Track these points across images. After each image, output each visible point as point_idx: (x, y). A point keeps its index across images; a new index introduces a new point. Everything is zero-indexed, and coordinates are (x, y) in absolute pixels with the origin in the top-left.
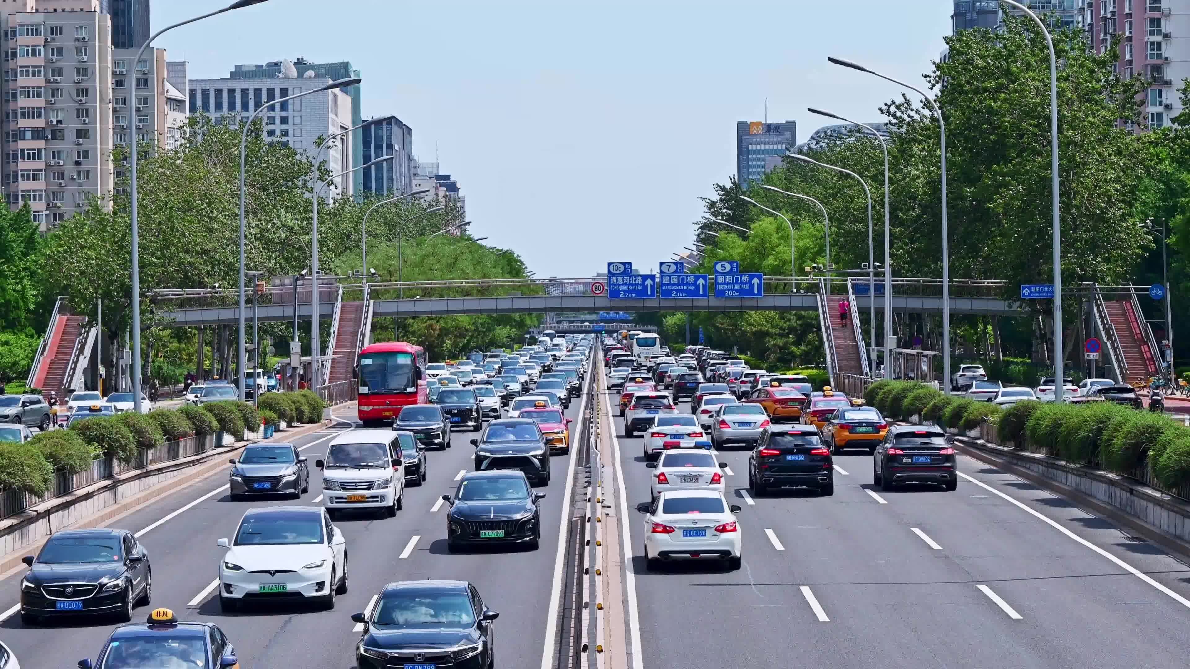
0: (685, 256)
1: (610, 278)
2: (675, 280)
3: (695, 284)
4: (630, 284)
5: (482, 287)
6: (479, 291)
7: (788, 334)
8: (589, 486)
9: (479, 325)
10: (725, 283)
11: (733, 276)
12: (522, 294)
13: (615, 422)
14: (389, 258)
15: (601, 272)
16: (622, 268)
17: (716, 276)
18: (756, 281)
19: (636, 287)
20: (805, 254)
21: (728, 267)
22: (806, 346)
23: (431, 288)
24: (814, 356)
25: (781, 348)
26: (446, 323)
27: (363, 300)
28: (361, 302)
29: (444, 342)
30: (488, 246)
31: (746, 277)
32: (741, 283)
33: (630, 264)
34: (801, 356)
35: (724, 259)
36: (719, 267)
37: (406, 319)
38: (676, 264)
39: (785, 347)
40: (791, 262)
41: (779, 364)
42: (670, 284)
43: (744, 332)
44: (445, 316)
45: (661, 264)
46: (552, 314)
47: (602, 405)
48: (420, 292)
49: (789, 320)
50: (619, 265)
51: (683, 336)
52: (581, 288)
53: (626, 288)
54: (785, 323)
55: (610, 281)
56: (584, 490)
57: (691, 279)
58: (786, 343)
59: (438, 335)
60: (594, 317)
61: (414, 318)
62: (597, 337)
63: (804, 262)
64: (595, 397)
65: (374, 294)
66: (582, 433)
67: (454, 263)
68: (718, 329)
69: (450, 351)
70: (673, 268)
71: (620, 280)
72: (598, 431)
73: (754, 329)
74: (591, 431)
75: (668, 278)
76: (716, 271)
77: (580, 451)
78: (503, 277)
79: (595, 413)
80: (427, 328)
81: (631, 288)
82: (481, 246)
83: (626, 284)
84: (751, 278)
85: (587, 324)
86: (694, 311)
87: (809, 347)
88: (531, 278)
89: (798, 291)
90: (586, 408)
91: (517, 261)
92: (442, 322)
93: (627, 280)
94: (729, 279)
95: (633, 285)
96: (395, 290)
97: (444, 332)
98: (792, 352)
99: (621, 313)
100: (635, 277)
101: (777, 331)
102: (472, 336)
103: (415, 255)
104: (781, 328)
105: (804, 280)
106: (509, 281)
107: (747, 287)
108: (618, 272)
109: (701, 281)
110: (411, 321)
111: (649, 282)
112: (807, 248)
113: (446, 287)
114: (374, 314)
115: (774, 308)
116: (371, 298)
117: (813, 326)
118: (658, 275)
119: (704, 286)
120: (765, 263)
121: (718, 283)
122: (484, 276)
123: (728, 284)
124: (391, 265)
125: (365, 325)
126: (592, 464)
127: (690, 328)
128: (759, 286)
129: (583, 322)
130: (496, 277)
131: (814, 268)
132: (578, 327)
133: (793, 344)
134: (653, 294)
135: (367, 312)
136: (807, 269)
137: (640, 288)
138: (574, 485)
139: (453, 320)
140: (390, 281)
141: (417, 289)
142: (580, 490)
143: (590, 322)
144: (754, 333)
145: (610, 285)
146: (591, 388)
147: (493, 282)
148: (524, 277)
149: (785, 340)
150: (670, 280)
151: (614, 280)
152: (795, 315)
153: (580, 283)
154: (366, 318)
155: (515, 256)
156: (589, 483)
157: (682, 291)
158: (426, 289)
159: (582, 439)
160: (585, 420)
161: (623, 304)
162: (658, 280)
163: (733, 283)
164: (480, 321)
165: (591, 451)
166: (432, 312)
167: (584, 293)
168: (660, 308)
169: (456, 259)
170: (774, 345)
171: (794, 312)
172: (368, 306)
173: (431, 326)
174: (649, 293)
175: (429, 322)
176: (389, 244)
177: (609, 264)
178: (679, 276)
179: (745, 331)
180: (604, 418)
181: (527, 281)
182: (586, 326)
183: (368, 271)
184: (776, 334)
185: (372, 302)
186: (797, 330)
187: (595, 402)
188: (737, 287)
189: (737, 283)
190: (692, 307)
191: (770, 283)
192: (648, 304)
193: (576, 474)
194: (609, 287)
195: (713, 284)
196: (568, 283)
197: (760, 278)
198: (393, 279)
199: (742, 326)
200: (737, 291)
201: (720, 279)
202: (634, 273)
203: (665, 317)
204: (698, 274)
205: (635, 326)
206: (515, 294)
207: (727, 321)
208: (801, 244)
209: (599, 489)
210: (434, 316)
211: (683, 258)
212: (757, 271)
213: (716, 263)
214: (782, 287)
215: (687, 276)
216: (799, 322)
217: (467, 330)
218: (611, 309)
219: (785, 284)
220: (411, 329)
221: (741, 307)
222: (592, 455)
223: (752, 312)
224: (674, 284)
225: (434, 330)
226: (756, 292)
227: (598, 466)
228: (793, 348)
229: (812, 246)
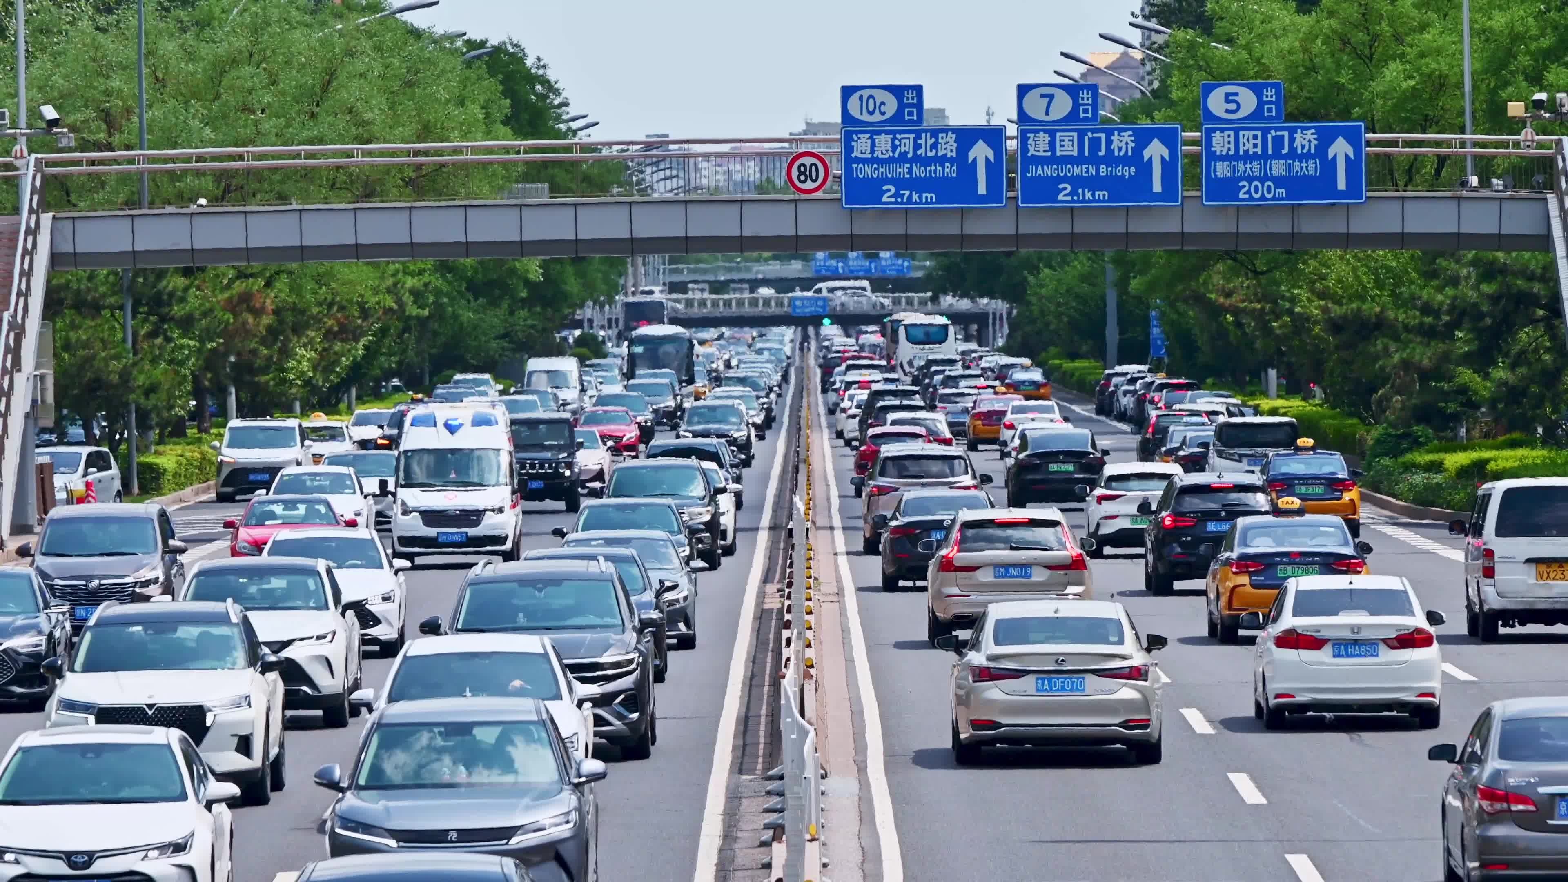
0: (1102, 63)
1: (848, 140)
2: (1068, 145)
3: (1136, 158)
4: (917, 159)
5: (419, 167)
6: (408, 182)
7: (1451, 327)
8: (776, 838)
9: (408, 299)
10: (1236, 157)
11: (1265, 131)
12: (555, 190)
13: (862, 611)
14: (104, 71)
15: (817, 118)
16: (891, 106)
17: (1209, 133)
18: (1340, 148)
19: (936, 170)
20: (1511, 55)
21: (1248, 101)
22: (1513, 367)
23: (249, 171)
24: (1539, 403)
25: (1425, 376)
26: (296, 289)
27: (17, 210)
28: (12, 219)
29: (286, 353)
30: (439, 30)
31: (1310, 135)
32: (1293, 154)
33: (918, 89)
34: (1493, 403)
35: (1236, 75)
36: (1216, 103)
37: (161, 274)
38: (1073, 90)
39: (1437, 372)
40: (1460, 85)
41: (1418, 429)
42: (1053, 160)
43: (1301, 323)
44: (294, 266)
45: (1023, 90)
46: (655, 259)
47: (822, 567)
48: (208, 183)
49: (1454, 281)
50: (881, 96)
51: (1096, 331)
52: (752, 172)
53: (902, 170)
54: (1440, 289)
55: (849, 149)
56: (761, 856)
57: (1123, 142)
58: (1446, 357)
59: (270, 329)
60: (795, 268)
61: (187, 272)
62: (805, 338)
63: (1506, 84)
64: (798, 539)
65: (56, 193)
66: (755, 661)
67: (326, 86)
68: (1215, 311)
69: (308, 383)
70: (1063, 105)
71: (883, 142)
72: (810, 653)
73: (1336, 311)
74: (786, 653)
75: (1044, 138)
76: (1210, 116)
77: (745, 723)
78: (488, 134)
79: (798, 591)
80: (232, 306)
81: (918, 171)
82: (416, 33)
83: (903, 158)
84: (1326, 139)
85: (766, 292)
86: (1136, 252)
87: (1522, 370)
88: (583, 137)
89: (1485, 182)
90: (767, 579)
91: (532, 79)
92: (282, 284)
93: (906, 144)
94: (1249, 142)
95: (925, 162)
96: (124, 178)
97: (289, 318)
98: (1463, 390)
99: (885, 254)
100: (935, 133)
101: (1413, 317)
102: (383, 332)
103: (192, 57)
104: (1427, 309)
105: (1505, 145)
106: (507, 150)
107: (1311, 168)
108: (877, 117)
109: (1156, 151)
110: (181, 281)
111: (981, 152)
112: (1516, 38)
113: (295, 169)
114: (55, 258)
115: (1400, 240)
116: (45, 206)
117: (1532, 300)
118: (1012, 130)
119: (1168, 167)
120: (1377, 86)
121: (1212, 157)
122: (425, 132)
123: (1247, 157)
124: (108, 93)
125: (25, 294)
126: (786, 767)
127: (1120, 306)
128: (1352, 165)
129: (755, 284)
130: (464, 137)
131: (1539, 104)
132: (740, 303)
133: (1467, 360)
134: (994, 193)
135: (29, 253)
136: (1516, 109)
137: (951, 171)
138: (729, 836)
139: (319, 279)
140: (110, 148)
141: (199, 173)
142: (746, 854)
143: (783, 285)
144: (1336, 326)
145: (849, 160)
146: (784, 507)
147: (457, 151)
148: (559, 135)
149: (1441, 347)
150: (1052, 145)
151: (861, 146)
152: (1474, 263)
153: (749, 156)
154: (27, 274)
155: (530, 62)
156: (778, 831)
157: (1093, 183)
158: (224, 172)
159: (752, 683)
160: (762, 615)
161: (895, 228)
162: (1011, 145)
163: (1264, 157)
164: (410, 282)
165: (785, 722)
166: (248, 253)
167: (760, 189)
168: (1018, 239)
169: (332, 75)
170: (1406, 365)
171: (1471, 255)
172: (32, 232)
173: (246, 298)
174: (982, 190)
175: (239, 287)
176: (102, 21)
177: (847, 92)
178: (1081, 134)
179: (1306, 318)
180: (827, 612)
181: (568, 149)
182: (767, 302)
183: (34, 113)
184: (1407, 328)
185: (46, 219)
186: (1481, 316)
187: (798, 556)
188: (1278, 168)
189: (1277, 155)
190: (1128, 237)
191: (1388, 155)
192: (976, 227)
193: (734, 798)
194: (848, 170)
195: (1195, 159)
196: (707, 156)
197: (1353, 138)
198: (116, 139)
199: (1293, 300)
200: (1279, 182)
201: (1221, 143)
202: (929, 122)
203: (1035, 270)
204: (1144, 123)
205: (935, 299)
206: (525, 194)
207: (1243, 283)
208: (1499, 21)
209: (812, 851)
210: (256, 266)
211: (1094, 70)
212: (1345, 114)
213: (1208, 90)
214: (1429, 169)
215: (1109, 133)
216: (1485, 288)
217: (365, 313)
218: (851, 241)
219: (1442, 160)
220: (177, 310)
221: (1293, 237)
222: (789, 737)
223: (1332, 254)
224: (1067, 160)
225: (258, 313)
226: (1342, 185)
227: (810, 772)
228: (1467, 376)
229: (1534, 31)
